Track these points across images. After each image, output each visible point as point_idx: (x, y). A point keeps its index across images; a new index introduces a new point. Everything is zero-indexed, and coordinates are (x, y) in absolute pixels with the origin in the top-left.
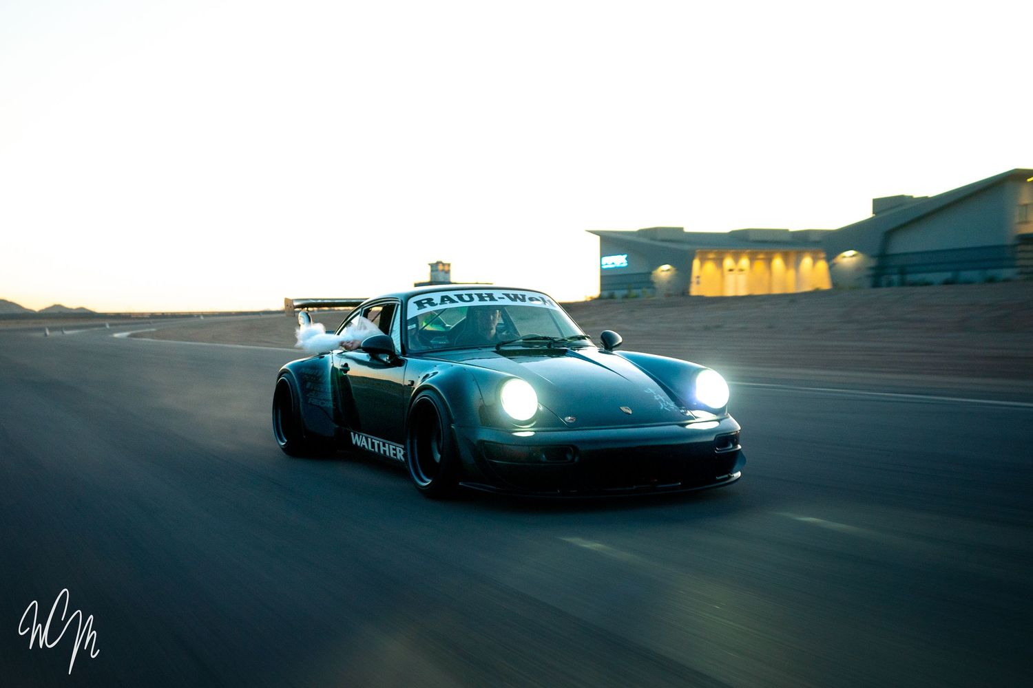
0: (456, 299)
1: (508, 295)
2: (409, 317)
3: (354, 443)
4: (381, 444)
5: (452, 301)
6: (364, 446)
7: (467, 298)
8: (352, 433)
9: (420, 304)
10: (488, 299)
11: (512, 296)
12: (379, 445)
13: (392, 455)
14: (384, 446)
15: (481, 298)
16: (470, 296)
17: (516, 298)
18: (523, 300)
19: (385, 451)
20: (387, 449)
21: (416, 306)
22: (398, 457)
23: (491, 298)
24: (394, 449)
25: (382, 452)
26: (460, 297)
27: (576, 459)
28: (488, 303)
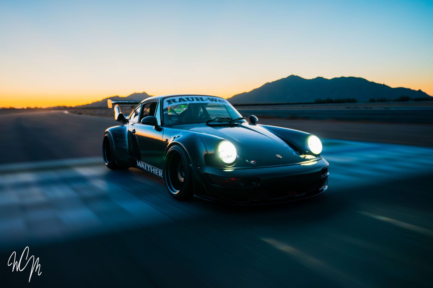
0: (186, 100)
1: (209, 99)
2: (164, 108)
3: (138, 165)
4: (151, 168)
5: (184, 101)
6: (143, 168)
7: (191, 99)
8: (137, 161)
9: (169, 102)
10: (200, 100)
11: (211, 99)
12: (150, 168)
13: (156, 174)
14: (152, 169)
15: (197, 99)
16: (192, 98)
17: (212, 100)
18: (216, 101)
19: (153, 171)
20: (154, 170)
21: (167, 103)
22: (160, 175)
23: (202, 99)
24: (157, 171)
25: (151, 171)
26: (188, 99)
27: (259, 185)
28: (201, 102)
